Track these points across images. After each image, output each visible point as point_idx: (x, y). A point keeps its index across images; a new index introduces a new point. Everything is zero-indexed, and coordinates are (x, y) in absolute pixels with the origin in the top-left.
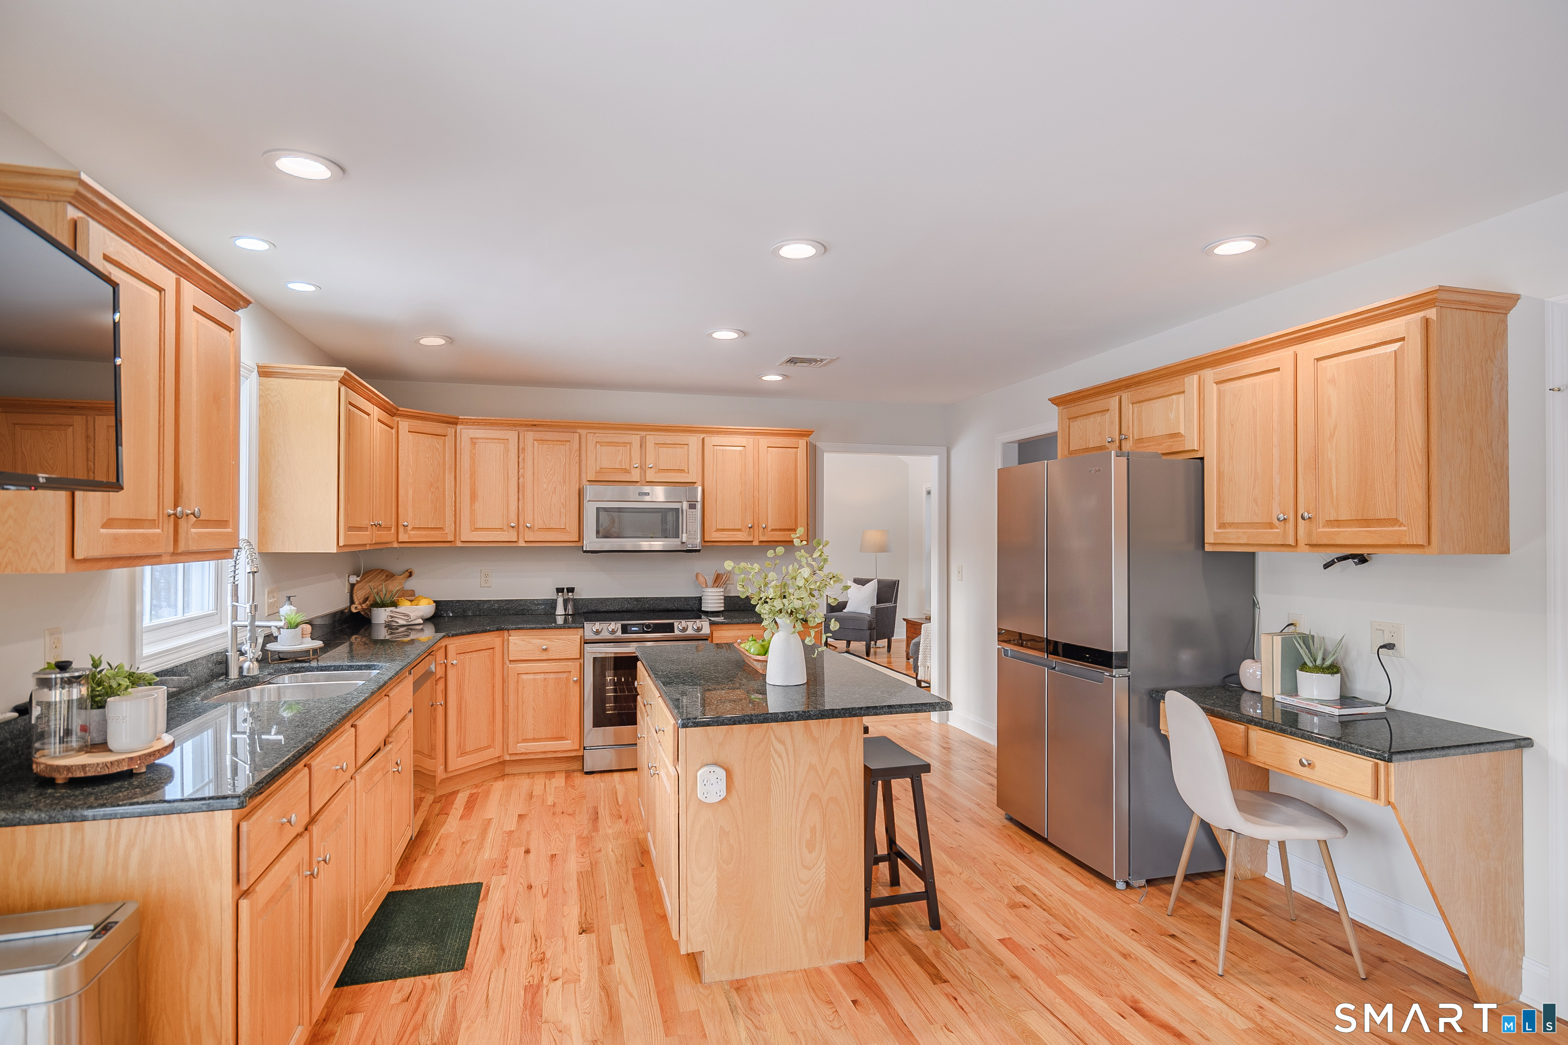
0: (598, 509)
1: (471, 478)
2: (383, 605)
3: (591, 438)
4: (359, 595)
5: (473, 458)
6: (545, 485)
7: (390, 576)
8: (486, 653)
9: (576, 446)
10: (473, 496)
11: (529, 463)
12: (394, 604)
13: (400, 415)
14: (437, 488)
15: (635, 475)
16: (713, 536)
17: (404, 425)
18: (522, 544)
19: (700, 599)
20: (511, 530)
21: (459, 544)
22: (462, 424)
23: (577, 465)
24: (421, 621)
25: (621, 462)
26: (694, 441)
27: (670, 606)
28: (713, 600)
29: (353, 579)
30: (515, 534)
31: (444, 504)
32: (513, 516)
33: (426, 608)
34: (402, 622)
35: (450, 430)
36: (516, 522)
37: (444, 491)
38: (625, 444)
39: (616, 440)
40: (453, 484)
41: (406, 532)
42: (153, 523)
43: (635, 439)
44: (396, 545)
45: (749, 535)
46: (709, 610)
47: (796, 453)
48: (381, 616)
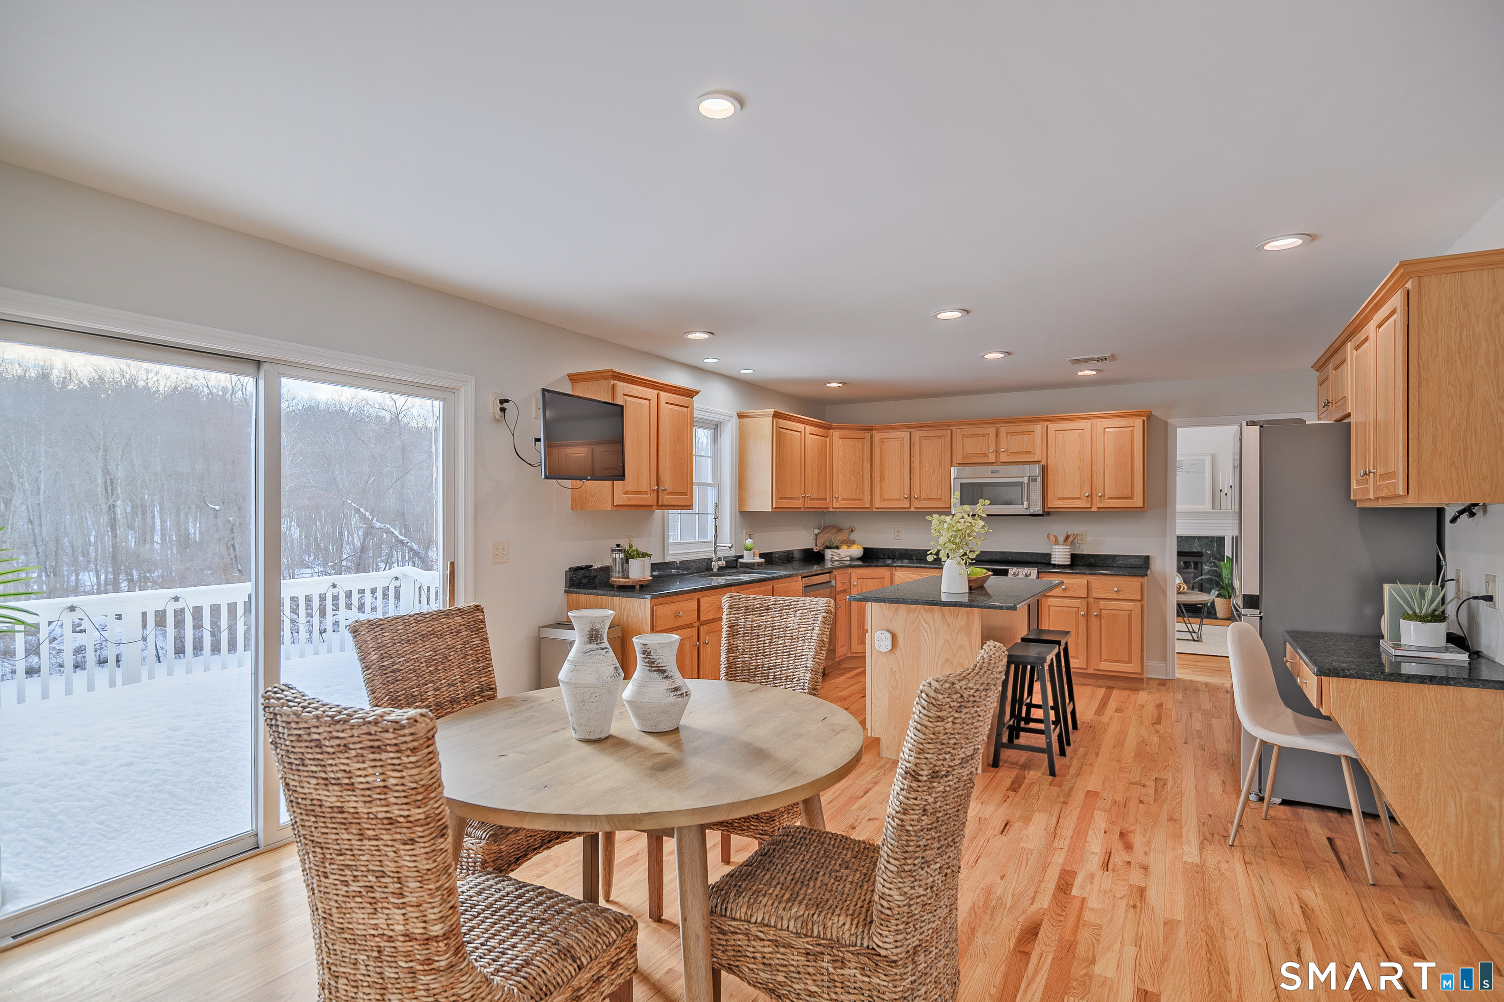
0: (961, 484)
1: (881, 465)
2: (830, 548)
3: (958, 433)
4: (821, 541)
5: (881, 452)
6: (927, 468)
7: (840, 530)
8: (879, 580)
9: (949, 439)
10: (882, 478)
11: (917, 453)
12: (837, 548)
13: (834, 429)
14: (859, 473)
15: (992, 458)
16: (1053, 503)
17: (836, 434)
18: (913, 509)
19: (1049, 555)
20: (906, 500)
21: (874, 510)
22: (876, 430)
23: (949, 453)
24: (849, 559)
25: (981, 448)
26: (1038, 428)
27: (1029, 559)
28: (1060, 555)
29: (816, 531)
30: (908, 502)
31: (863, 484)
32: (907, 490)
33: (856, 551)
34: (836, 558)
35: (868, 435)
36: (909, 495)
37: (863, 475)
38: (984, 435)
39: (978, 433)
40: (869, 470)
41: (837, 501)
42: (646, 493)
43: (992, 431)
44: (831, 510)
45: (1087, 502)
46: (1056, 563)
47: (1132, 432)
48: (829, 553)
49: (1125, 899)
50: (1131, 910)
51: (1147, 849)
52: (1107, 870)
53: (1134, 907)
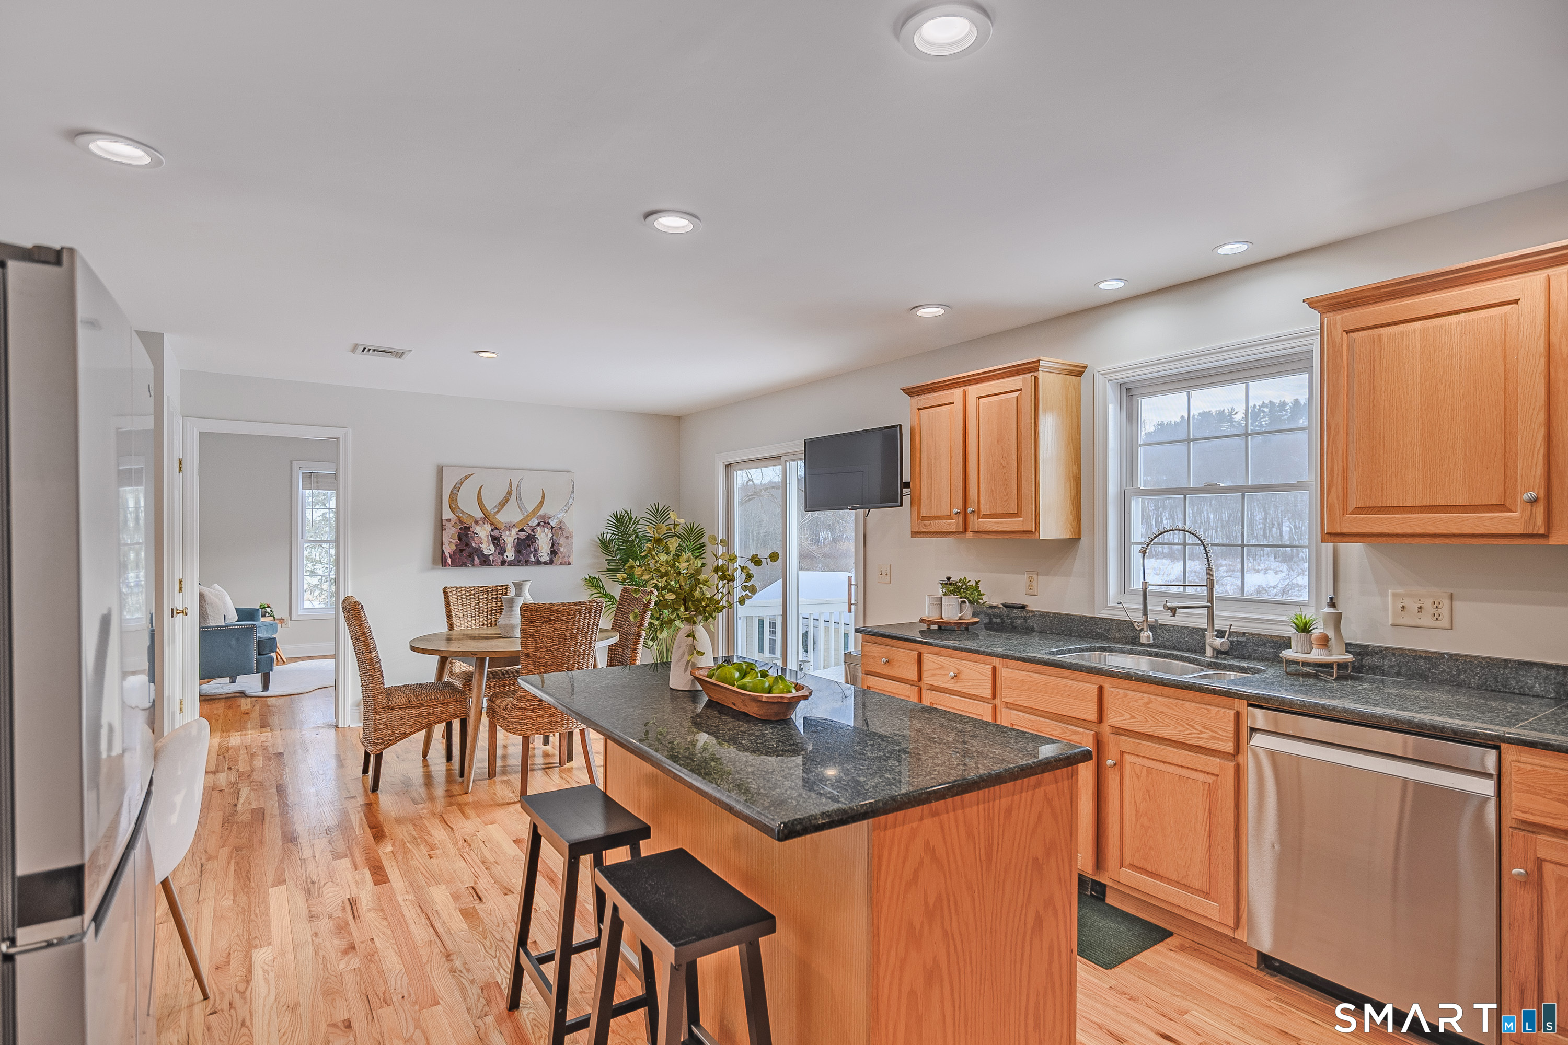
42: (948, 517)
49: (323, 884)
50: (314, 878)
51: (317, 941)
52: (349, 899)
53: (313, 883)
